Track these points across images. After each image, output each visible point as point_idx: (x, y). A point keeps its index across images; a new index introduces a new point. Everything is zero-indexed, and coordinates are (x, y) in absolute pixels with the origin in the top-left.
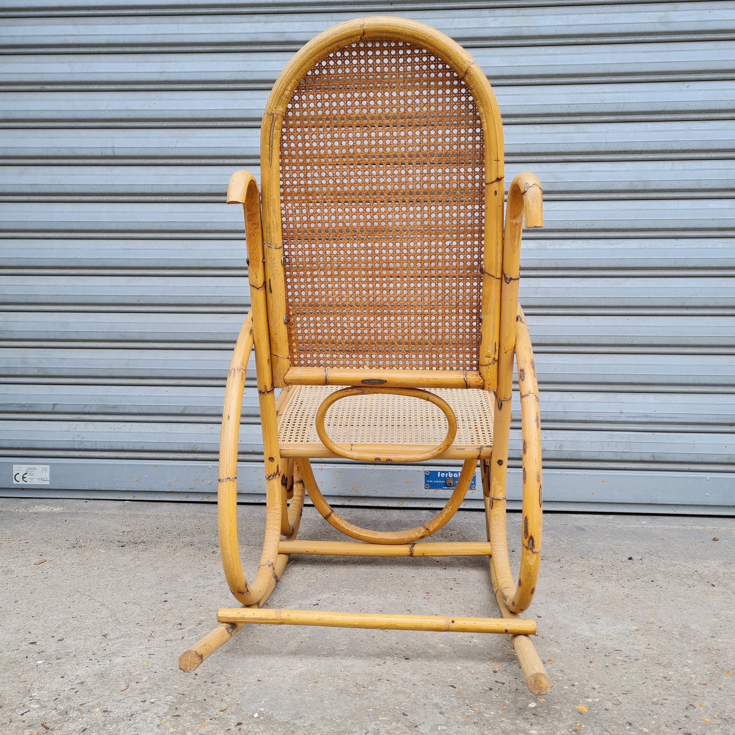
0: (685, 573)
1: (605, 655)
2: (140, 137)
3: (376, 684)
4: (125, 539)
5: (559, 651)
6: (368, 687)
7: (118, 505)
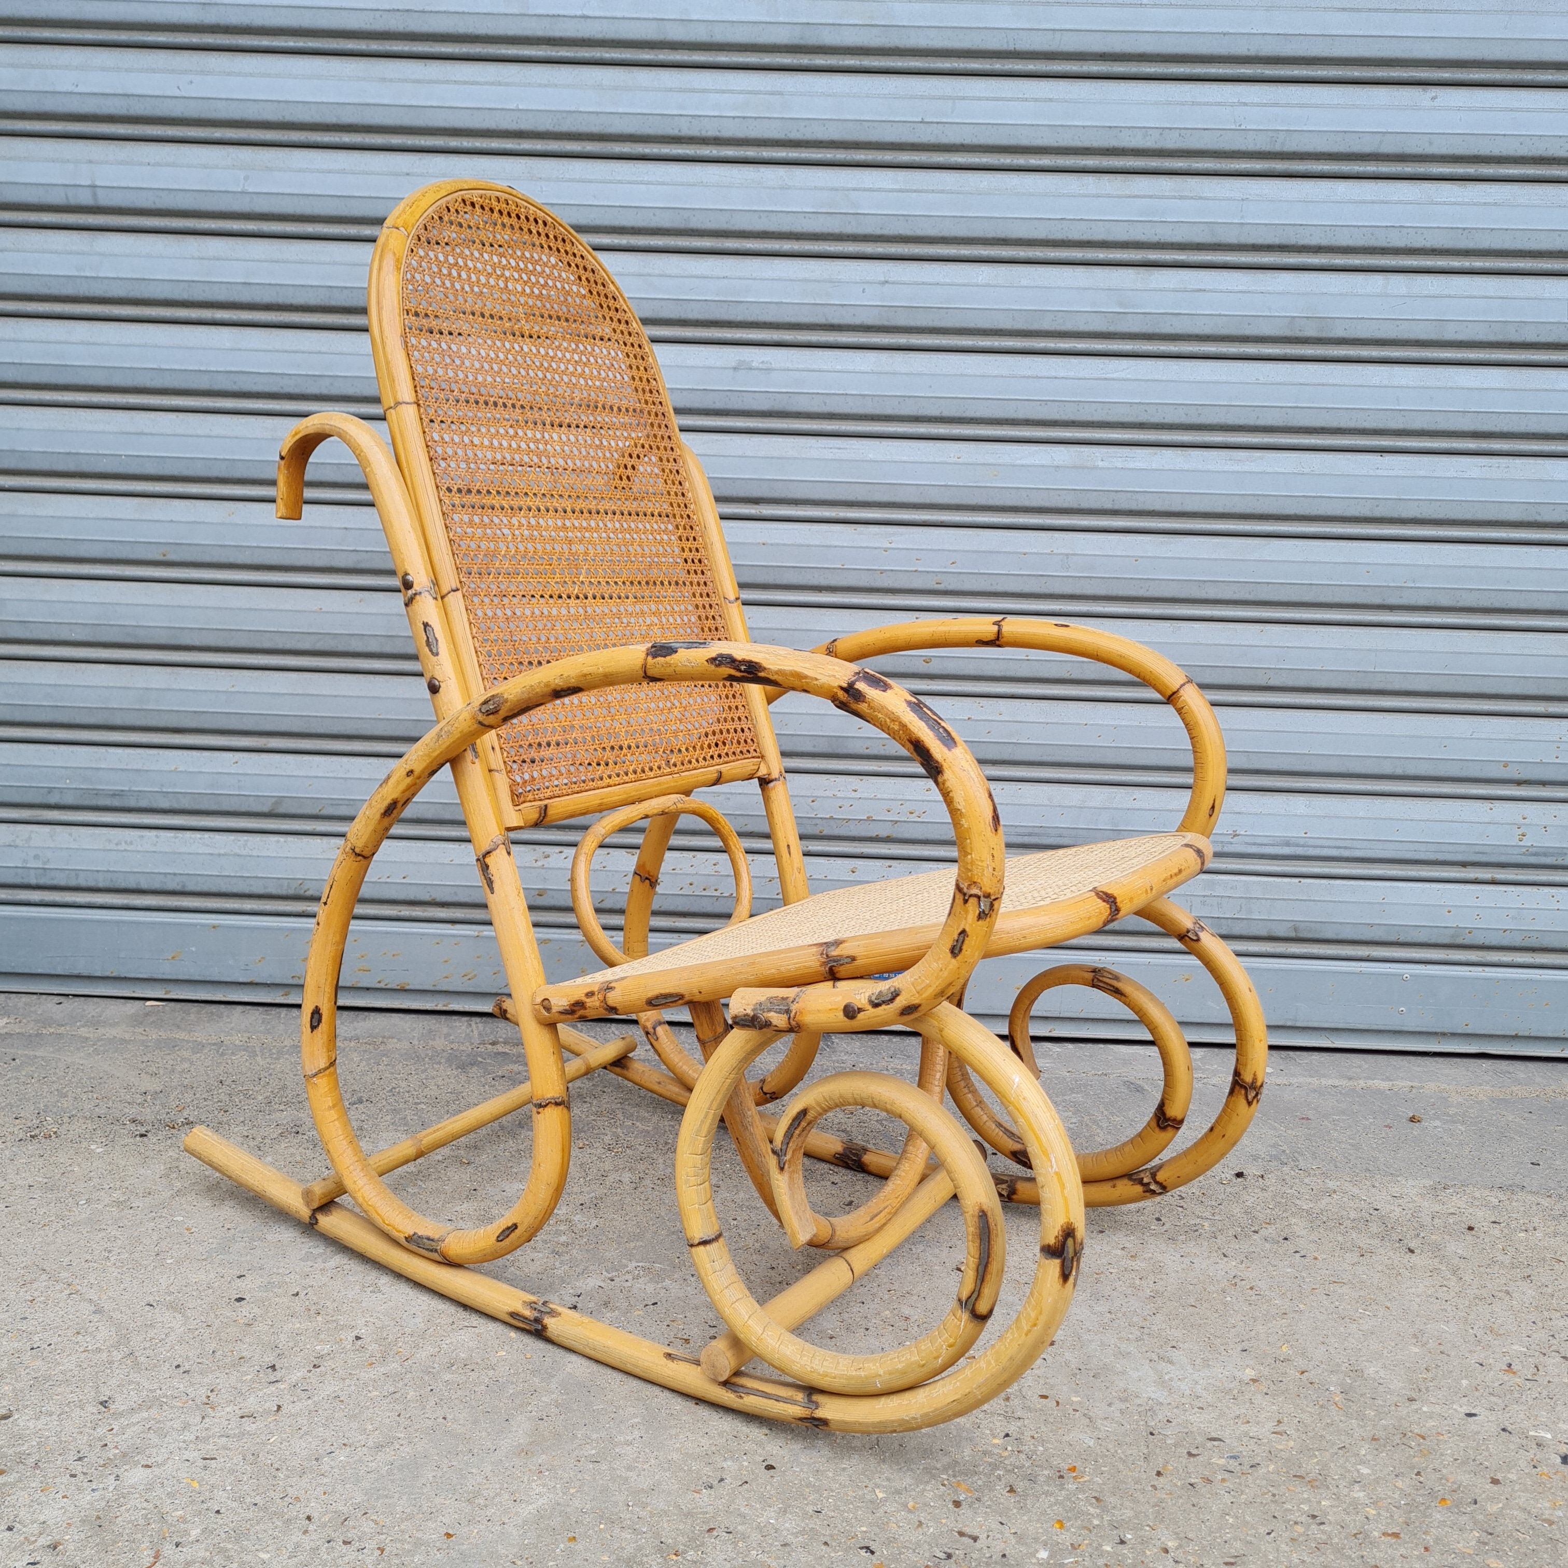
0: (1353, 1215)
1: (1190, 1454)
2: (157, 164)
3: (703, 1544)
4: (148, 1114)
5: (1091, 1443)
6: (685, 1552)
7: (133, 1011)
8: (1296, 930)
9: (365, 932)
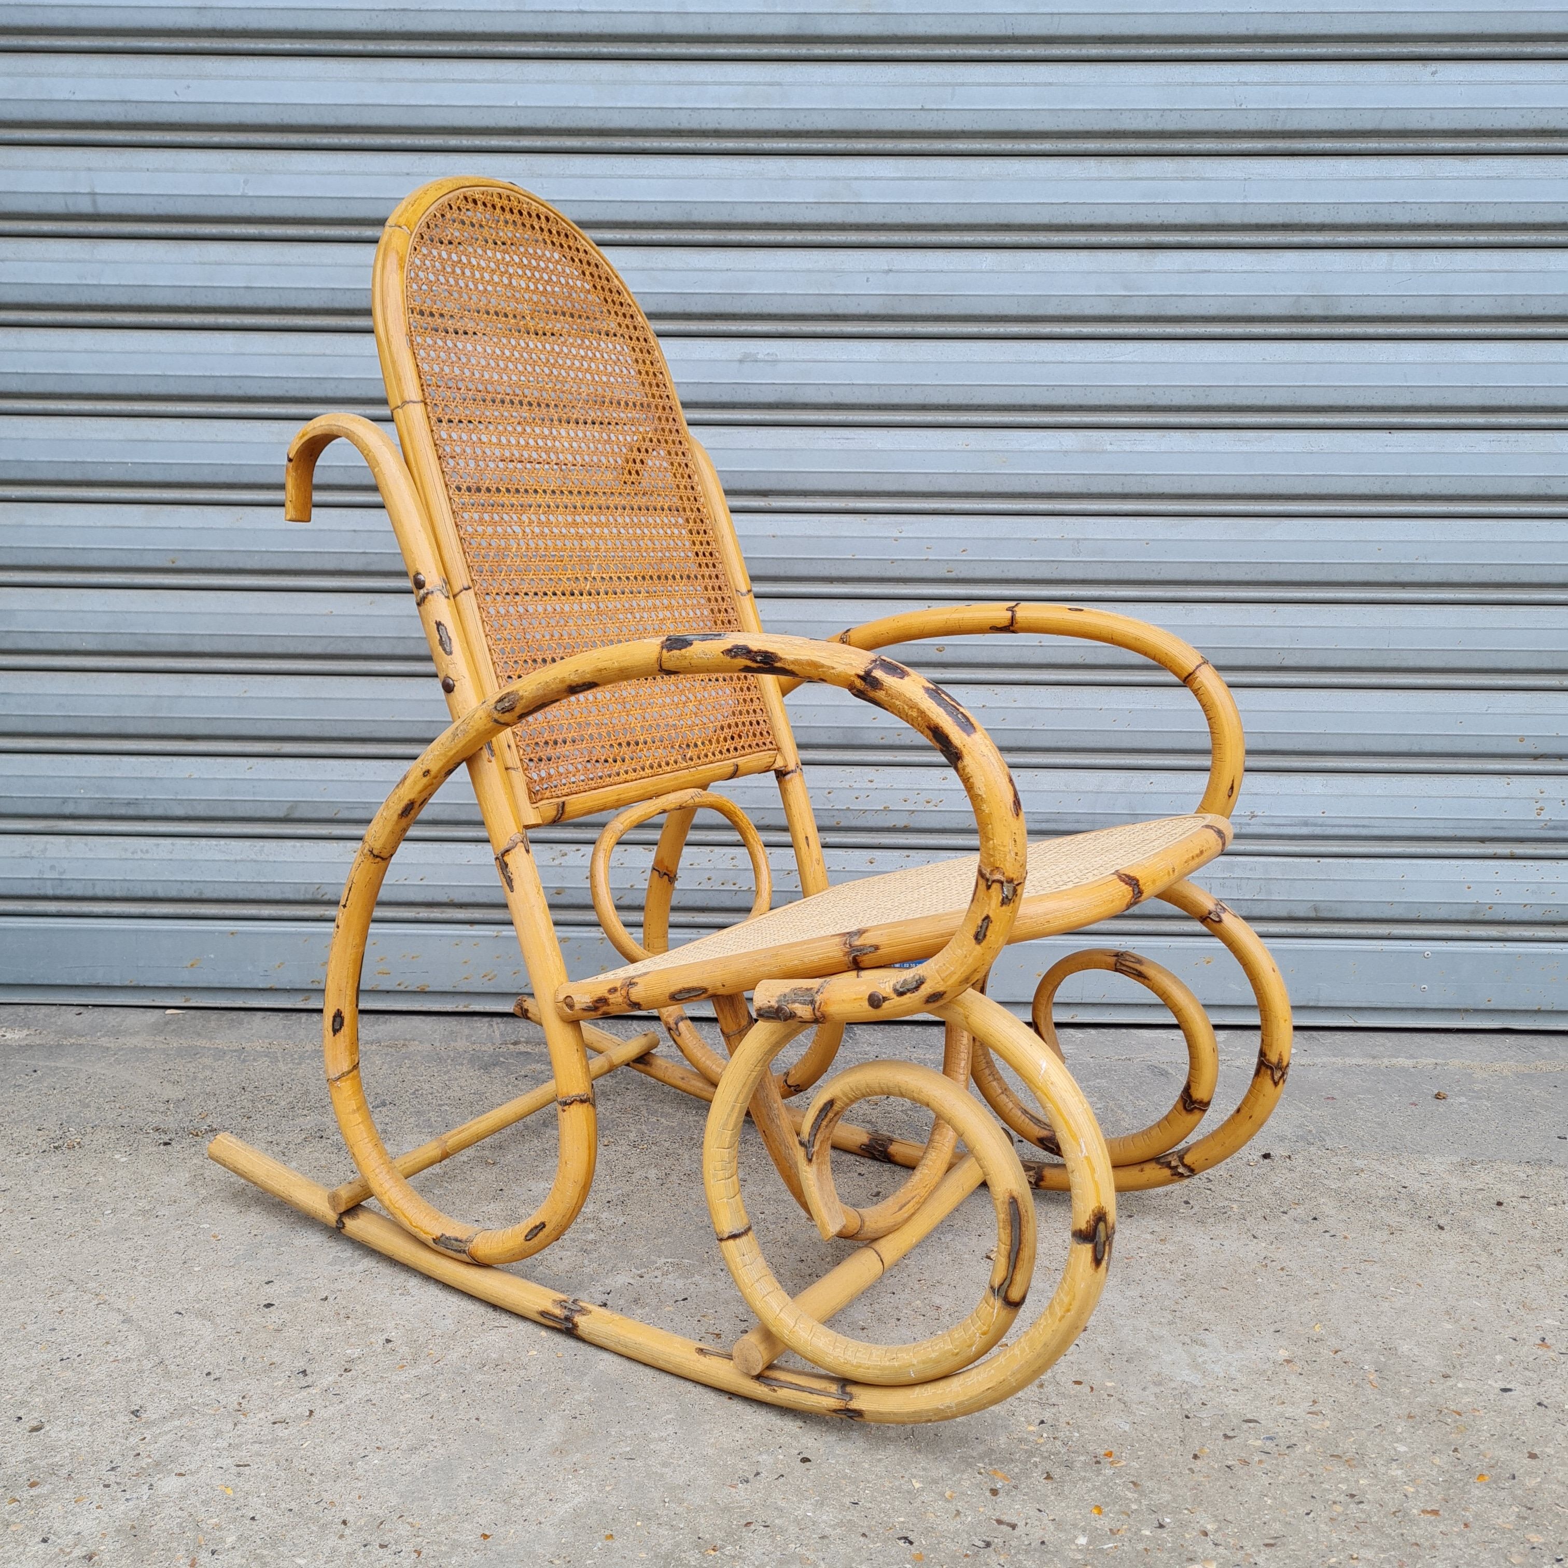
0: (1381, 1193)
1: (1226, 1437)
2: (157, 170)
3: (740, 1538)
4: (171, 1122)
5: (1127, 1428)
6: (723, 1547)
7: (153, 1020)
8: (1316, 909)
9: (384, 935)
